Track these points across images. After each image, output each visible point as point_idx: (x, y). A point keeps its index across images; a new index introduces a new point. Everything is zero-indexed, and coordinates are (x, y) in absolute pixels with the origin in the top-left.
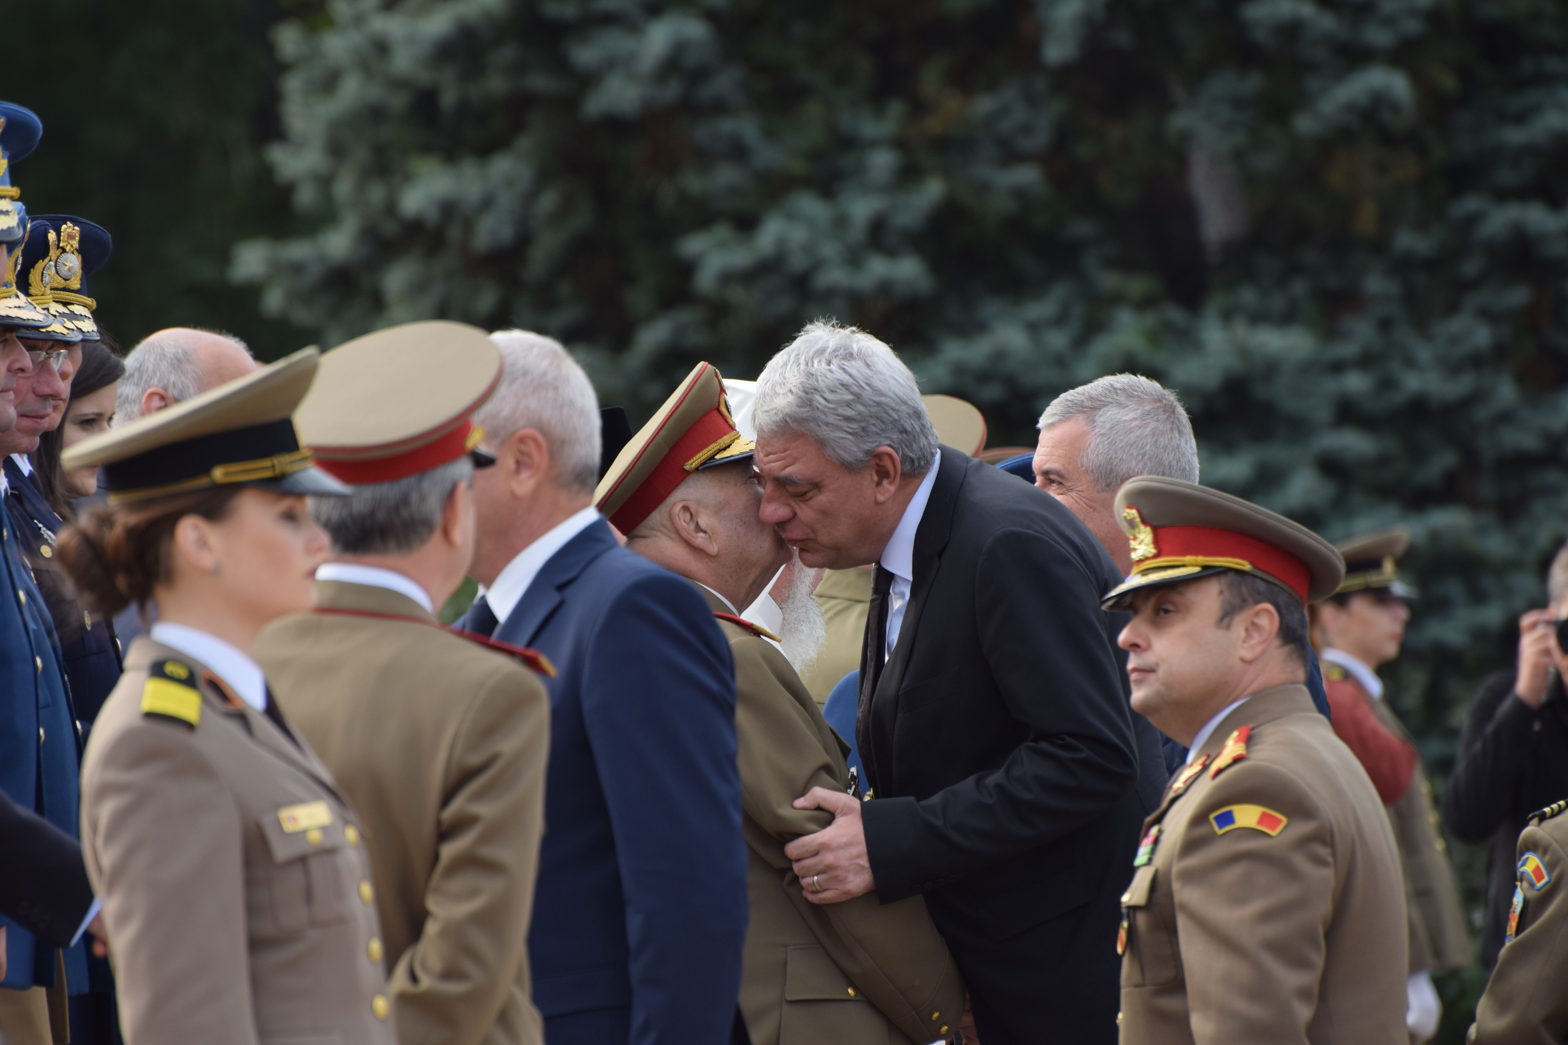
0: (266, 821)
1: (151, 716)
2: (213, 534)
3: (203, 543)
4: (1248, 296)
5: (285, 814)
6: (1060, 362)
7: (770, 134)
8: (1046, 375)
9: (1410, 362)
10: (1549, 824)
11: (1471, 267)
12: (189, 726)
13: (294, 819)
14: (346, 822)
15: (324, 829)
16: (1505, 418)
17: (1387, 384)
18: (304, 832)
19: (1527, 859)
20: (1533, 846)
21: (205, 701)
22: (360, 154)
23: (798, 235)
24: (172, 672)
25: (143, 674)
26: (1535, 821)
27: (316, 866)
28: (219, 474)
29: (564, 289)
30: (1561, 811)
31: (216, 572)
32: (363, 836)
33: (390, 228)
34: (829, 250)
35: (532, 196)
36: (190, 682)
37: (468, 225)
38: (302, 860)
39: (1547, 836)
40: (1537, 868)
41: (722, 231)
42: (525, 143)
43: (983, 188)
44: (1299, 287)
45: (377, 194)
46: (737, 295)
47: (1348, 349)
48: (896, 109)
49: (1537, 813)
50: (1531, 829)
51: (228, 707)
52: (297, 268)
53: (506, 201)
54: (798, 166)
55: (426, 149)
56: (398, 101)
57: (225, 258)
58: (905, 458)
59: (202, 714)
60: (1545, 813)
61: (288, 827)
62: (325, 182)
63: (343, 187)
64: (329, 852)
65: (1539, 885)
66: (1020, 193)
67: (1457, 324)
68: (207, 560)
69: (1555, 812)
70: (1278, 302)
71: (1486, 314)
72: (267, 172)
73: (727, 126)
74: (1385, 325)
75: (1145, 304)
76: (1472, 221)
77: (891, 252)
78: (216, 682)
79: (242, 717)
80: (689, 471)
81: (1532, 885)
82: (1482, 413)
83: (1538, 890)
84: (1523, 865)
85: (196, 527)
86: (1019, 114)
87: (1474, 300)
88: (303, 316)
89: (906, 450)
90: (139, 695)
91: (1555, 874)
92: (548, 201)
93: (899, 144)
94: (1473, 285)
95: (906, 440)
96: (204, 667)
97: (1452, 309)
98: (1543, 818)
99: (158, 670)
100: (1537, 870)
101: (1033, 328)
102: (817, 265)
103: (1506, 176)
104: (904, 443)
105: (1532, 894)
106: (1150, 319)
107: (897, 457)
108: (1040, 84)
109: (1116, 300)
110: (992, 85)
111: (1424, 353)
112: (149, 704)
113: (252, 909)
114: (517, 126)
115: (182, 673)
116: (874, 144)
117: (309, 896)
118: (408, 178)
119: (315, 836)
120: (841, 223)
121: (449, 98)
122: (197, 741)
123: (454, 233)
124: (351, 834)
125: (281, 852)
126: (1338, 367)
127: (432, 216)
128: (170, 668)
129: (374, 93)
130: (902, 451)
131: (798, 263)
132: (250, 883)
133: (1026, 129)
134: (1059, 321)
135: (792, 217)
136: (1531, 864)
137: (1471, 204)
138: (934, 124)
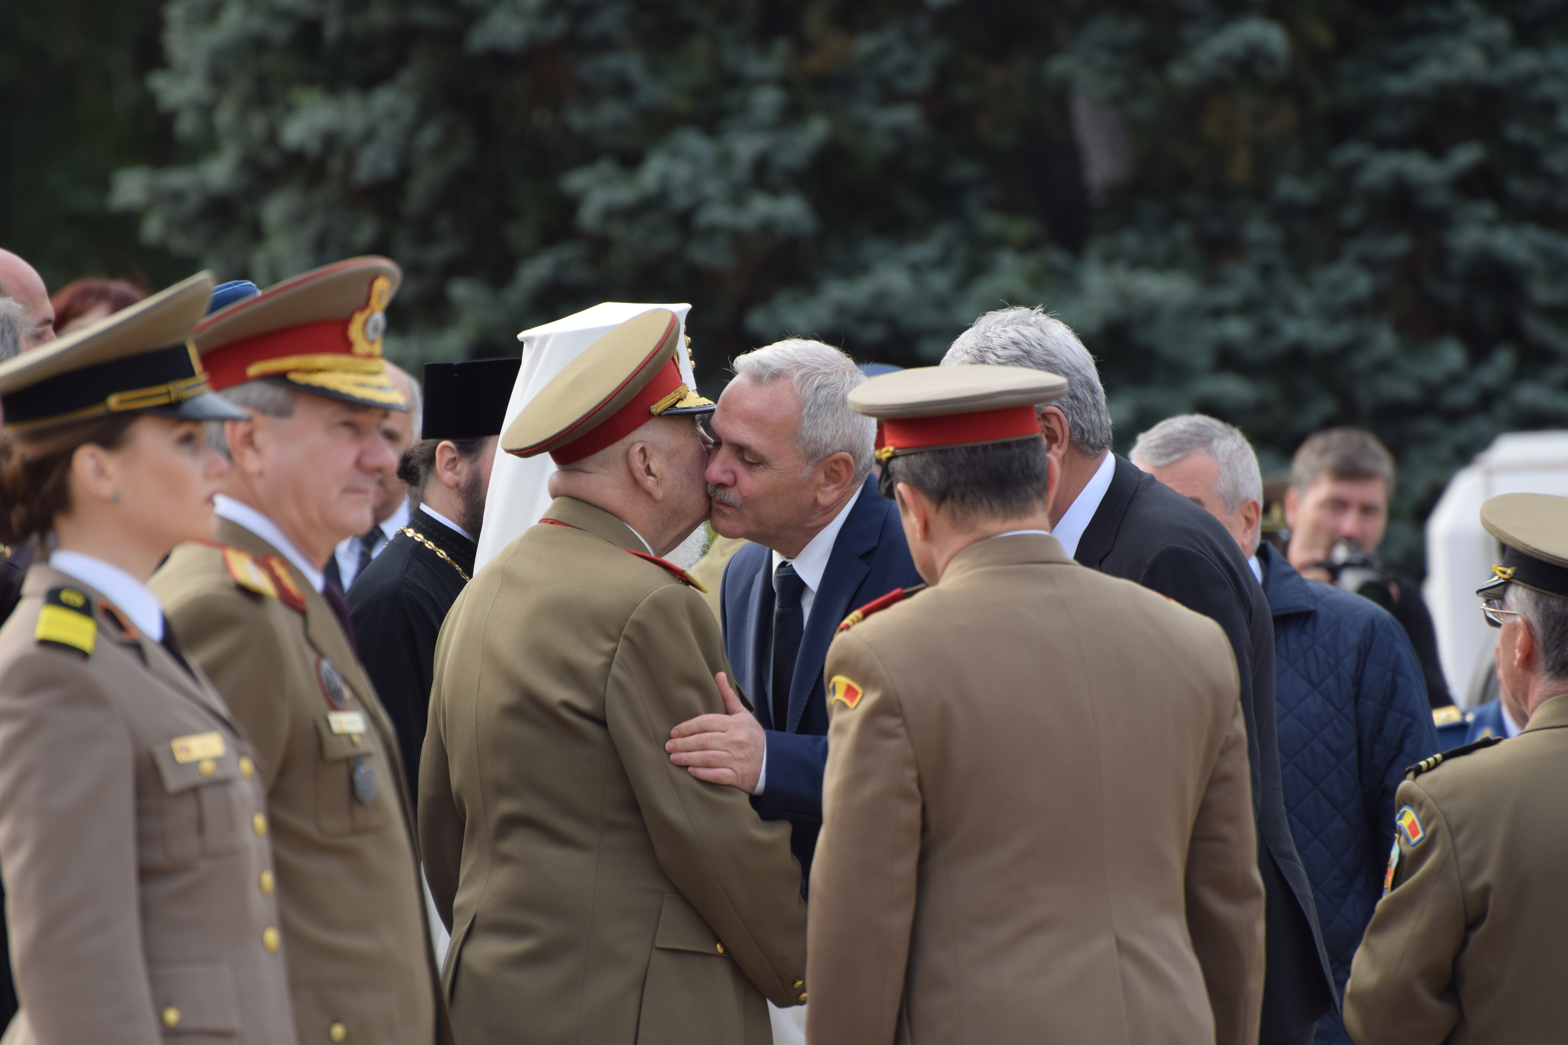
0: (159, 751)
1: (45, 643)
2: (111, 463)
3: (101, 472)
4: (1130, 240)
5: (177, 745)
6: (942, 304)
7: (655, 70)
8: (929, 317)
9: (1290, 310)
10: (1424, 778)
11: (1351, 215)
12: (83, 654)
13: (187, 750)
14: (241, 754)
15: (217, 760)
16: (1383, 366)
17: (1267, 331)
18: (197, 763)
19: (1404, 812)
20: (1410, 800)
21: (100, 629)
22: (242, 84)
23: (681, 172)
24: (68, 600)
25: (39, 601)
26: (1411, 775)
27: (208, 797)
28: (114, 402)
29: (444, 223)
30: (1437, 764)
31: (114, 501)
32: (257, 768)
33: (270, 158)
34: (713, 187)
35: (414, 129)
36: (86, 609)
37: (350, 158)
38: (195, 791)
39: (1421, 791)
40: (1413, 822)
41: (606, 167)
42: (408, 76)
43: (862, 127)
44: (1182, 232)
45: (258, 124)
46: (618, 230)
47: (1228, 296)
48: (782, 47)
49: (1413, 767)
50: (1407, 784)
51: (124, 637)
52: (177, 196)
53: (388, 133)
54: (682, 103)
55: (309, 81)
56: (281, 32)
57: (105, 186)
58: (1074, 425)
59: (97, 643)
60: (1420, 767)
61: (181, 757)
62: (207, 110)
63: (225, 117)
64: (222, 783)
65: (1414, 840)
66: (898, 133)
67: (1337, 272)
68: (106, 488)
69: (1431, 766)
70: (1160, 247)
71: (1367, 263)
72: (149, 100)
73: (612, 62)
74: (1266, 271)
75: (1027, 247)
76: (1353, 169)
77: (775, 192)
78: (113, 611)
79: (137, 647)
80: (653, 414)
81: (1407, 840)
82: (1360, 361)
83: (1414, 845)
84: (1400, 818)
85: (93, 456)
86: (900, 55)
87: (1355, 248)
88: (181, 244)
89: (1076, 417)
90: (34, 622)
91: (1429, 830)
92: (430, 135)
93: (784, 82)
94: (1353, 233)
95: (1077, 407)
96: (101, 595)
97: (1333, 256)
98: (1419, 772)
99: (54, 598)
100: (1412, 825)
101: (916, 269)
102: (700, 204)
103: (1387, 125)
104: (1075, 409)
105: (1407, 850)
106: (1032, 263)
107: (1066, 423)
108: (922, 25)
109: (998, 242)
110: (874, 26)
111: (1304, 300)
112: (43, 631)
113: (143, 839)
114: (400, 60)
115: (78, 601)
116: (760, 82)
117: (200, 826)
118: (290, 109)
119: (208, 767)
120: (725, 160)
121: (332, 30)
122: (91, 669)
123: (336, 165)
124: (246, 765)
125: (173, 782)
126: (1218, 313)
127: (314, 147)
128: (65, 596)
129: (257, 23)
130: (1073, 417)
131: (681, 200)
132: (142, 812)
133: (907, 70)
134: (941, 263)
135: (675, 154)
136: (1407, 819)
137: (1352, 152)
138: (815, 63)
